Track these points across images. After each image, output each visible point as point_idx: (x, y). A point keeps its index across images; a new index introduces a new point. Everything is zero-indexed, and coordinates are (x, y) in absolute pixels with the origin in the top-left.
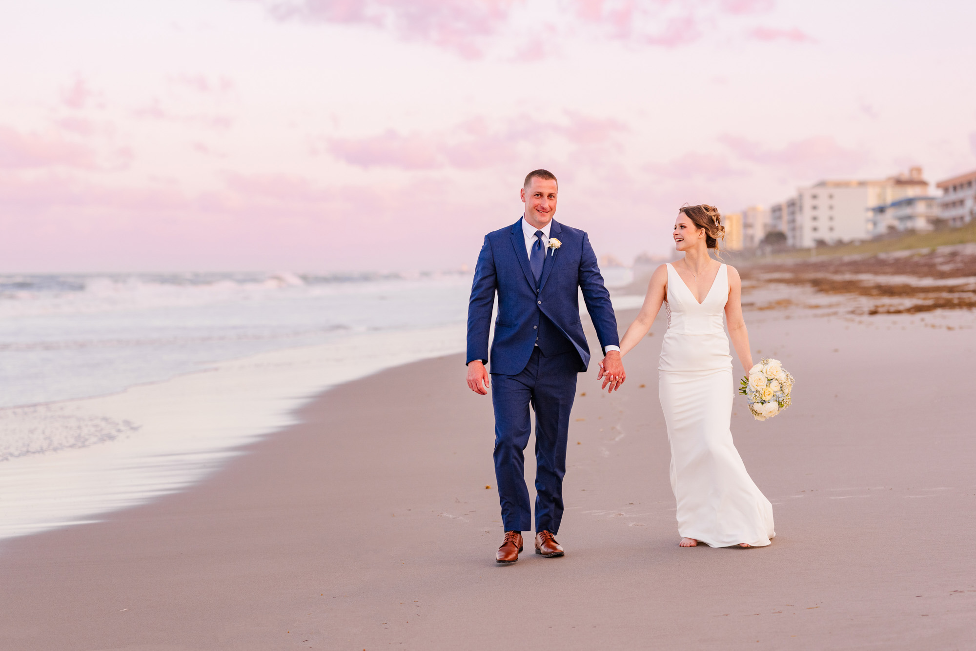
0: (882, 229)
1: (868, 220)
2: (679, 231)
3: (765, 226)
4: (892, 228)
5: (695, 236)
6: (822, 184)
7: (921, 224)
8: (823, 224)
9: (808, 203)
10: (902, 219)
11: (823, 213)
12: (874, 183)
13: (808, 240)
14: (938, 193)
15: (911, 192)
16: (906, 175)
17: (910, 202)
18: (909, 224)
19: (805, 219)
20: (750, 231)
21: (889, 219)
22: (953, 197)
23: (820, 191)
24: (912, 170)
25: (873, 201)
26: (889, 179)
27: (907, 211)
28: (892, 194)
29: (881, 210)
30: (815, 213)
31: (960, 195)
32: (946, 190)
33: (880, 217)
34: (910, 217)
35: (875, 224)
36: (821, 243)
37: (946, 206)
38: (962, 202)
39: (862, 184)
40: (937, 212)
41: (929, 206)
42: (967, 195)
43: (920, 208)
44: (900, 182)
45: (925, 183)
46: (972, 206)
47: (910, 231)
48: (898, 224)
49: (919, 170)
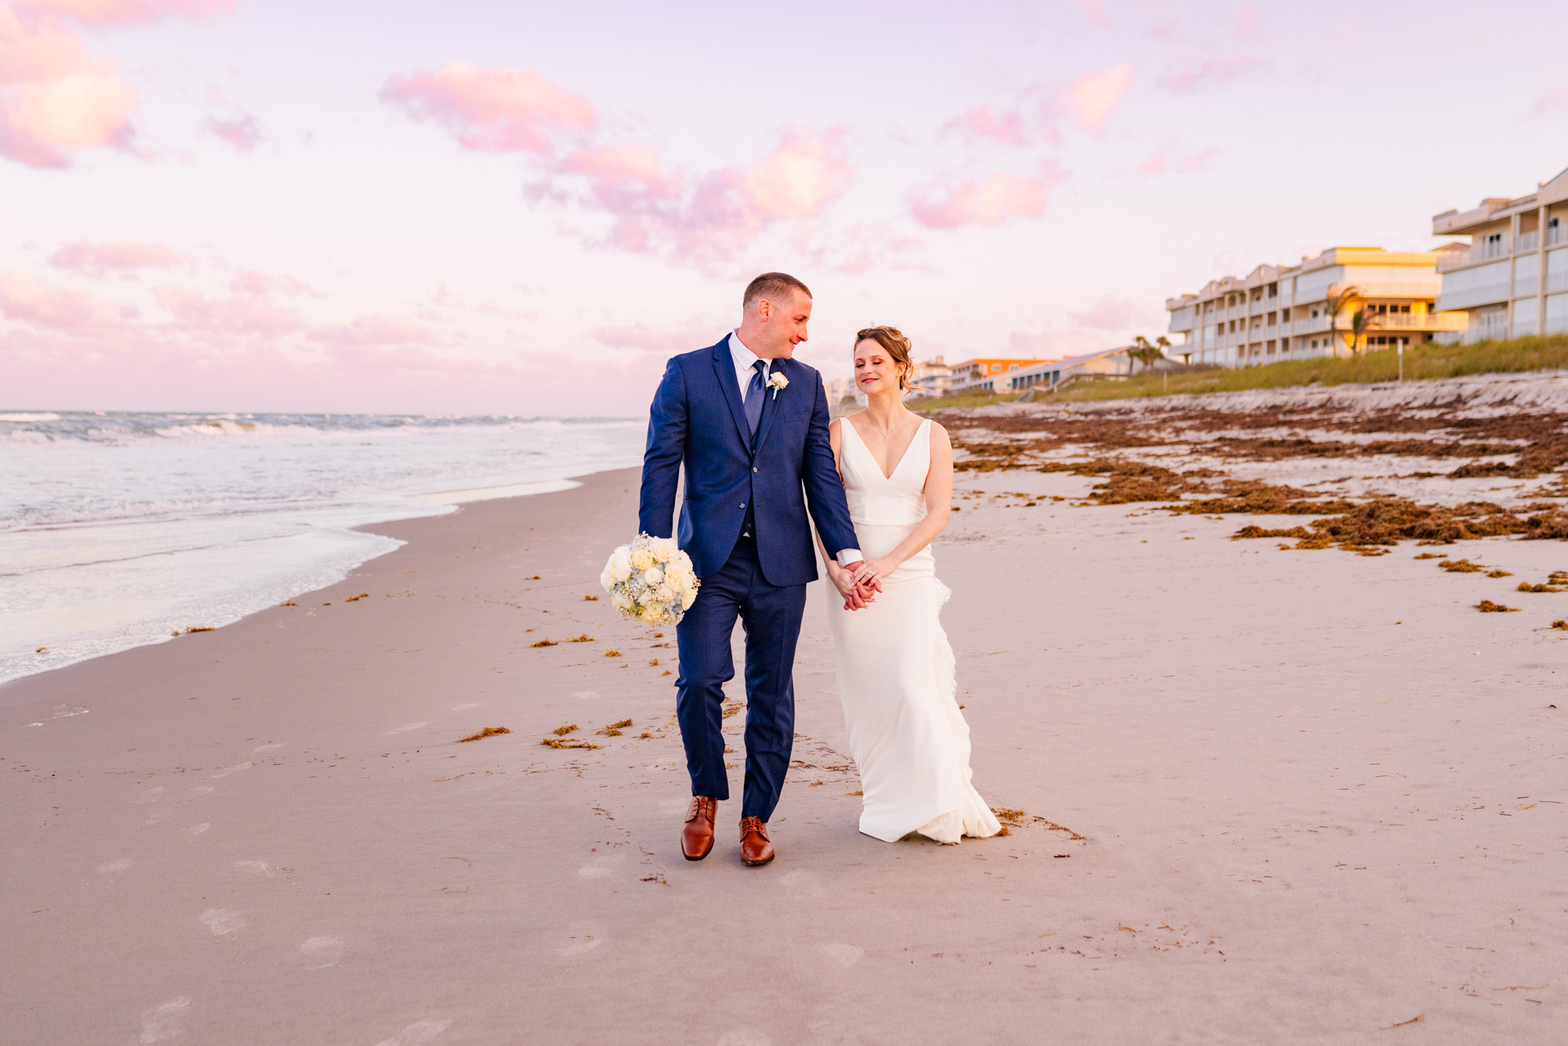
3: (845, 391)
4: (921, 395)
7: (938, 393)
14: (950, 373)
15: (935, 372)
16: (934, 361)
17: (932, 378)
18: (932, 393)
20: (836, 395)
22: (958, 376)
24: (937, 358)
26: (923, 363)
27: (931, 384)
31: (962, 375)
32: (954, 371)
34: (932, 388)
37: (954, 381)
38: (963, 379)
40: (949, 386)
41: (945, 381)
42: (967, 375)
43: (939, 383)
44: (929, 365)
45: (944, 366)
46: (969, 382)
47: (930, 398)
48: (924, 392)
49: (942, 358)
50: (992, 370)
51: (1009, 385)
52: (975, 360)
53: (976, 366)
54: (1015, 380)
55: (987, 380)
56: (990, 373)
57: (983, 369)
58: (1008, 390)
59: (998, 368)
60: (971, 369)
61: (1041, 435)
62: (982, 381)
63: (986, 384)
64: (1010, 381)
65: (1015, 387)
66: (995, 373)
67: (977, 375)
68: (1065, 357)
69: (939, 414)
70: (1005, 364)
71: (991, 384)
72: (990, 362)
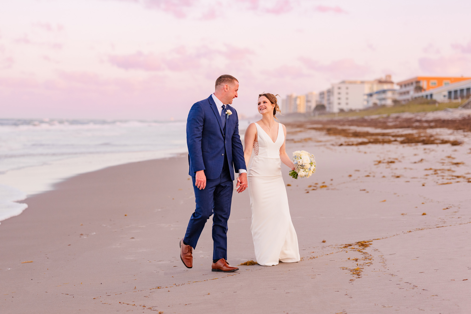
0: (371, 104)
1: (365, 100)
3: (317, 101)
4: (375, 104)
5: (271, 108)
6: (343, 82)
7: (389, 102)
8: (343, 101)
9: (336, 91)
10: (381, 99)
11: (343, 96)
12: (368, 82)
13: (336, 109)
14: (397, 87)
15: (386, 87)
16: (383, 79)
17: (384, 92)
18: (383, 102)
19: (334, 99)
20: (309, 104)
21: (375, 99)
22: (404, 89)
23: (343, 86)
24: (386, 76)
25: (367, 91)
26: (376, 80)
27: (383, 96)
28: (376, 88)
29: (371, 95)
30: (339, 96)
31: (408, 89)
32: (401, 86)
33: (370, 99)
34: (384, 99)
35: (368, 102)
36: (342, 111)
37: (401, 94)
38: (408, 92)
39: (362, 82)
40: (397, 97)
41: (393, 94)
42: (411, 89)
43: (389, 95)
44: (381, 82)
45: (392, 83)
46: (413, 94)
47: (384, 106)
48: (378, 102)
49: (390, 76)
50: (430, 85)
51: (445, 96)
52: (417, 78)
53: (418, 82)
54: (450, 93)
55: (428, 92)
56: (429, 87)
57: (424, 84)
58: (446, 100)
59: (435, 84)
60: (414, 85)
62: (423, 93)
63: (427, 96)
64: (446, 93)
65: (450, 97)
66: (432, 88)
67: (419, 89)
70: (440, 81)
71: (431, 95)
72: (428, 79)
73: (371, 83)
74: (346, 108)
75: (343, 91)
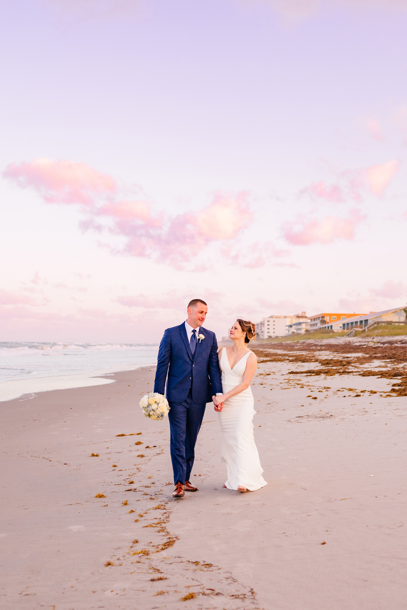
0: (290, 333)
1: (286, 330)
2: (233, 330)
4: (293, 333)
5: (240, 335)
6: (272, 317)
7: (303, 332)
8: (271, 331)
9: (266, 323)
10: (297, 329)
11: (271, 327)
12: (289, 317)
13: (266, 337)
14: (309, 321)
15: (301, 320)
16: (300, 314)
17: (300, 324)
18: (299, 332)
19: (265, 329)
21: (293, 329)
22: (313, 322)
23: (270, 319)
24: (302, 313)
25: (289, 323)
26: (295, 315)
27: (299, 327)
28: (295, 321)
29: (291, 326)
30: (268, 327)
31: (316, 322)
32: (311, 320)
33: (290, 328)
34: (300, 329)
35: (289, 331)
36: (270, 337)
37: (312, 325)
38: (316, 324)
39: (285, 317)
40: (309, 328)
41: (306, 325)
42: (318, 322)
43: (303, 326)
44: (298, 317)
45: (306, 317)
46: (319, 326)
47: (299, 334)
48: (295, 331)
49: (305, 313)
50: (332, 319)
51: (341, 327)
52: (322, 314)
53: (323, 317)
54: (344, 325)
55: (329, 325)
56: (331, 321)
57: (327, 319)
58: (340, 330)
59: (335, 318)
60: (321, 319)
61: (360, 355)
62: (327, 325)
63: (328, 327)
64: (342, 325)
65: (344, 329)
66: (333, 321)
67: (323, 322)
68: (370, 312)
69: (304, 343)
70: (339, 316)
71: (331, 326)
72: (330, 315)
73: (291, 317)
74: (273, 335)
75: (271, 323)
